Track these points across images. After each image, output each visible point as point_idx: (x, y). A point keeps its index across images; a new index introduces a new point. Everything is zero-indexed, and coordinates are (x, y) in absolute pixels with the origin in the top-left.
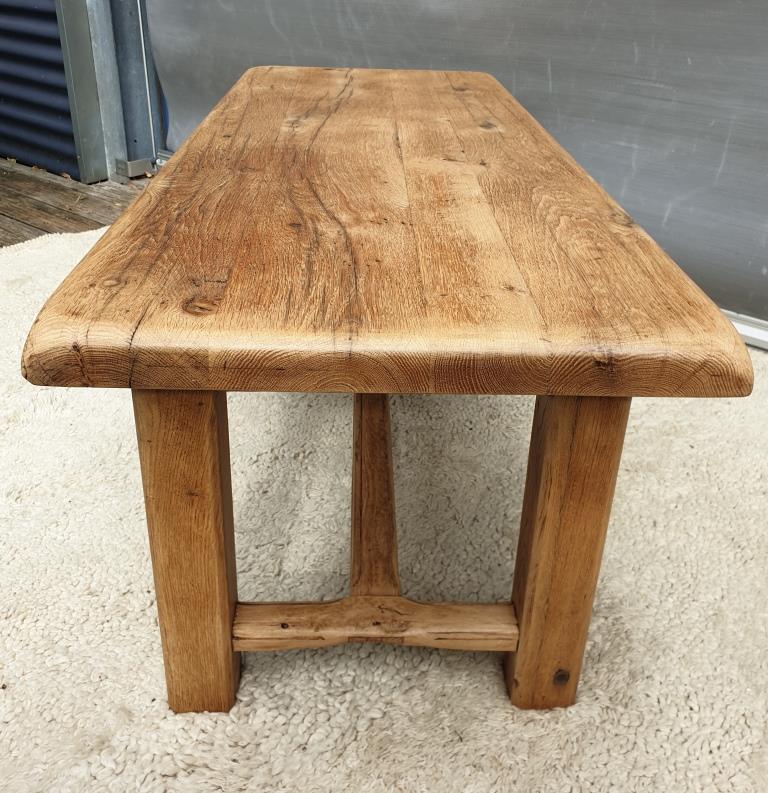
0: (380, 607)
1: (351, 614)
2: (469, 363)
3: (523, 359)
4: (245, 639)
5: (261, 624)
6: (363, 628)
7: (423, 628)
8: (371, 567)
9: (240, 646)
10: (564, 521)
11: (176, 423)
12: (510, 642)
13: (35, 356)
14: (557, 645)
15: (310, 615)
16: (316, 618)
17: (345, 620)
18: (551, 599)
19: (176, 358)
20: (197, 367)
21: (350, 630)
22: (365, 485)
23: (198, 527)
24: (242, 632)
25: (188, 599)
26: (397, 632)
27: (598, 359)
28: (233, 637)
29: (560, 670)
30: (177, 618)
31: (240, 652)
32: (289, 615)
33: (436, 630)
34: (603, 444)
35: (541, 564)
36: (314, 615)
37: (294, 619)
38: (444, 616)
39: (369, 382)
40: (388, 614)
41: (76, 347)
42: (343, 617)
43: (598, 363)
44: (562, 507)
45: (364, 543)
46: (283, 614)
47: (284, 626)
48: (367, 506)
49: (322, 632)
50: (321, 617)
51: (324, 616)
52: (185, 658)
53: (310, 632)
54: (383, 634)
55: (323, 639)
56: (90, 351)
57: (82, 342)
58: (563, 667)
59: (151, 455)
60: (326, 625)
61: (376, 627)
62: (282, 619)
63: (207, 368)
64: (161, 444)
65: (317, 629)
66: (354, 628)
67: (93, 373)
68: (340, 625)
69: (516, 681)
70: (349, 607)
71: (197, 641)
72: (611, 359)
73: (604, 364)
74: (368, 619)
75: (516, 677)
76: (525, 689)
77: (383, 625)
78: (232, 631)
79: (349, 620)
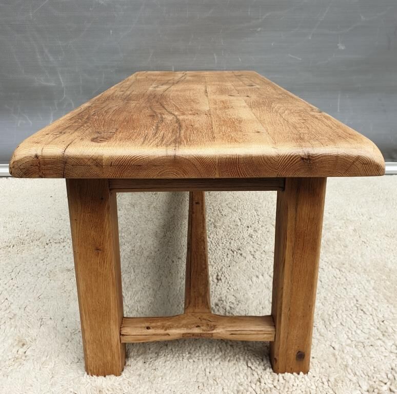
0: (200, 318)
1: (184, 322)
2: (236, 161)
3: (264, 157)
4: (127, 335)
5: (136, 327)
6: (190, 329)
7: (223, 328)
8: (196, 299)
9: (126, 340)
10: (295, 262)
11: (89, 209)
12: (271, 335)
13: (16, 161)
14: (297, 336)
15: (162, 323)
16: (165, 324)
17: (181, 325)
18: (291, 309)
19: (86, 160)
20: (97, 166)
21: (184, 330)
22: (193, 262)
23: (101, 268)
24: (125, 331)
25: (96, 310)
26: (209, 331)
27: (302, 157)
28: (120, 334)
29: (299, 352)
30: (90, 322)
31: (125, 344)
32: (151, 323)
33: (230, 329)
34: (312, 217)
35: (285, 288)
36: (165, 322)
37: (153, 324)
38: (234, 322)
39: (185, 172)
40: (204, 322)
41: (37, 156)
42: (180, 324)
43: (303, 159)
44: (293, 254)
45: (192, 289)
46: (147, 322)
47: (148, 328)
48: (194, 271)
49: (168, 331)
50: (168, 323)
51: (170, 323)
52: (95, 347)
53: (162, 331)
54: (201, 332)
55: (169, 335)
56: (43, 158)
57: (39, 153)
58: (301, 350)
59: (77, 228)
60: (171, 328)
61: (197, 328)
62: (147, 324)
63: (102, 166)
64: (82, 221)
65: (166, 330)
66: (186, 329)
67: (44, 170)
68: (178, 327)
69: (275, 359)
70: (183, 318)
71: (101, 336)
72: (309, 156)
73: (306, 159)
74: (193, 324)
75: (275, 357)
76: (280, 363)
77: (202, 327)
78: (120, 331)
79: (183, 325)
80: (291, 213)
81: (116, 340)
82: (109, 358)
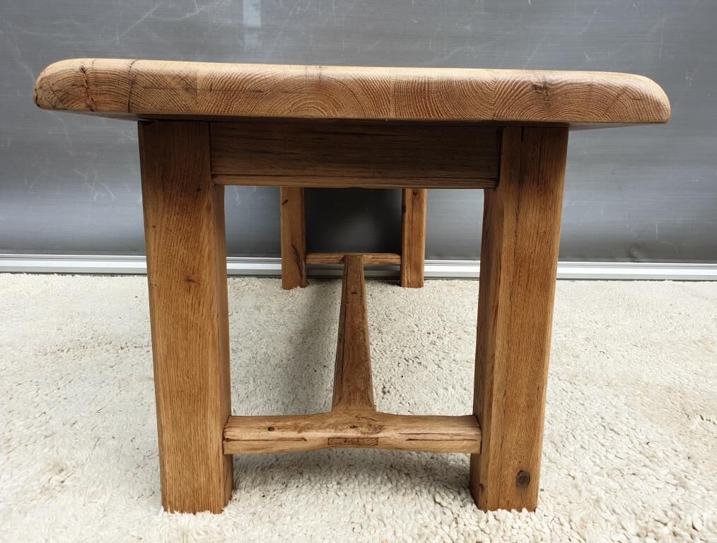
0: (356, 417)
1: (332, 421)
2: (424, 87)
4: (234, 440)
5: (250, 428)
6: (341, 431)
7: (396, 430)
8: (350, 395)
9: (231, 448)
10: (514, 308)
12: (474, 442)
14: (517, 442)
15: (294, 421)
17: (325, 425)
18: (508, 393)
19: (169, 80)
20: (187, 90)
21: (330, 432)
22: (346, 353)
23: (194, 314)
24: (233, 434)
25: (182, 391)
26: (372, 434)
27: (535, 83)
28: (224, 439)
29: (521, 471)
30: (173, 413)
31: (231, 456)
32: (276, 423)
33: (405, 432)
34: (543, 231)
35: (497, 354)
36: (298, 422)
37: (280, 424)
38: (414, 422)
39: (337, 106)
40: (363, 421)
42: (323, 423)
43: (535, 87)
44: (511, 294)
45: (344, 383)
46: (269, 422)
47: (270, 429)
48: (347, 364)
49: (304, 434)
50: (303, 423)
51: (307, 423)
52: (179, 459)
53: (294, 434)
54: (360, 435)
55: (305, 440)
58: (524, 468)
59: (155, 240)
60: (308, 428)
61: (353, 430)
62: (269, 424)
63: (195, 90)
64: (164, 229)
65: (300, 431)
66: (333, 430)
67: (96, 94)
68: (320, 428)
69: (481, 485)
70: (331, 416)
71: (190, 439)
72: (545, 83)
73: (540, 88)
74: (346, 424)
75: (481, 482)
76: (490, 493)
77: (360, 429)
78: (223, 432)
79: (329, 425)
80: (508, 223)
81: (215, 447)
82: (203, 480)
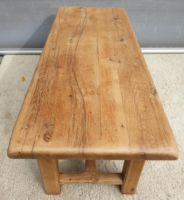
0: (92, 175)
4: (61, 182)
5: (66, 179)
6: (88, 180)
7: (102, 180)
9: (61, 184)
10: (134, 166)
12: (121, 183)
13: (10, 154)
14: (132, 185)
15: (76, 177)
16: (77, 178)
18: (131, 178)
19: (43, 155)
20: (47, 156)
23: (50, 166)
26: (96, 181)
28: (59, 182)
32: (71, 177)
33: (104, 181)
36: (77, 177)
37: (72, 178)
38: (106, 177)
40: (94, 177)
41: (20, 153)
42: (83, 178)
43: (142, 155)
46: (70, 177)
47: (70, 180)
51: (79, 177)
53: (76, 181)
55: (79, 183)
56: (23, 153)
58: (133, 188)
60: (80, 180)
62: (70, 178)
63: (50, 156)
65: (78, 181)
66: (86, 180)
67: (24, 157)
68: (83, 180)
70: (85, 175)
74: (89, 178)
77: (92, 180)
78: (59, 181)
79: (85, 178)
81: (57, 185)
